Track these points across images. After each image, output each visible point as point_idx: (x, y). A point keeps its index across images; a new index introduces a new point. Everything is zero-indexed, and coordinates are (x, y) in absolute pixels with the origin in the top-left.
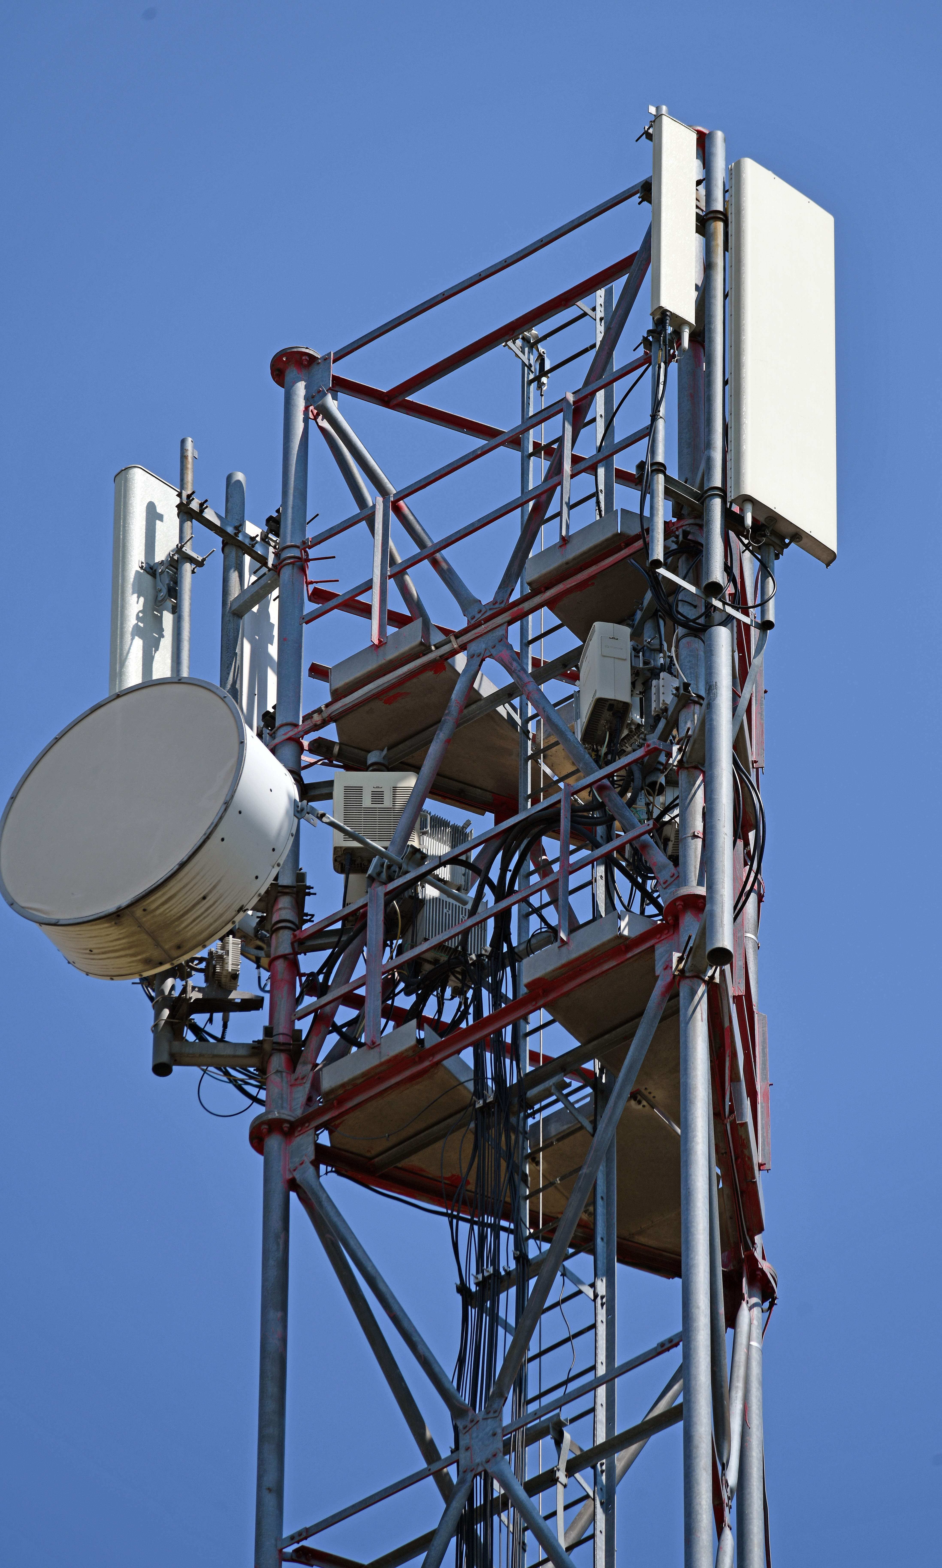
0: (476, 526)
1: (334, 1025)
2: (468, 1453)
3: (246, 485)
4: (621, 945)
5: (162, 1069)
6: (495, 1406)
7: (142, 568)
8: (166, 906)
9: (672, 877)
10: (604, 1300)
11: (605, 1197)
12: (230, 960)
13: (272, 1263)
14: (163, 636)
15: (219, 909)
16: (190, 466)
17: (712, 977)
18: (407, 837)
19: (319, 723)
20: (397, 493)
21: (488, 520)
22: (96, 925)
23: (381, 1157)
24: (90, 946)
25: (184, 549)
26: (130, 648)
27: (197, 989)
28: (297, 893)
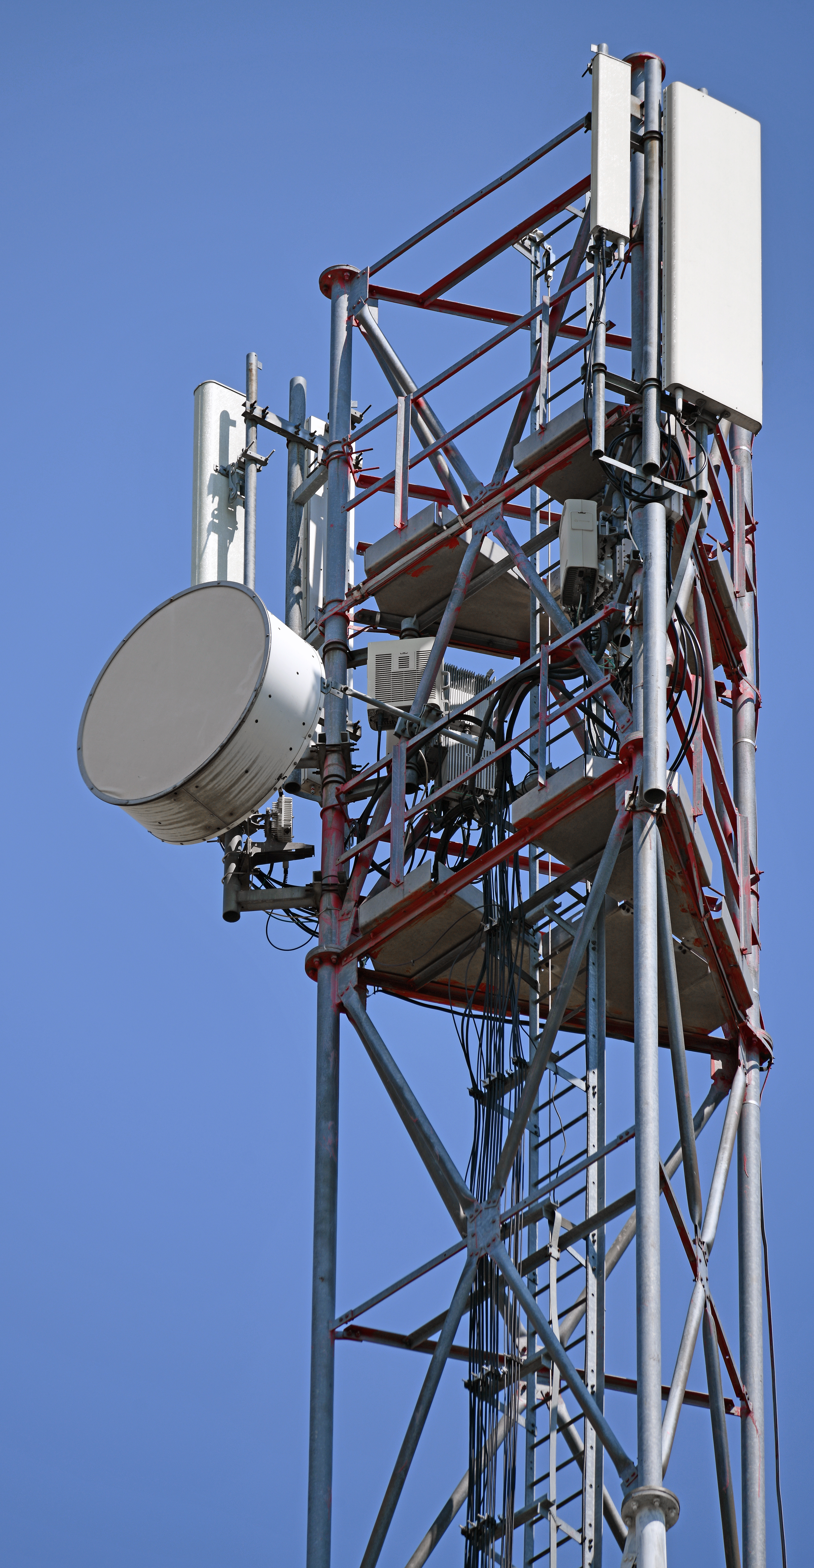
0: (476, 418)
1: (374, 864)
2: (474, 1239)
3: (307, 387)
4: (588, 786)
5: (231, 916)
6: (494, 1197)
7: (216, 471)
8: (215, 782)
9: (628, 722)
10: (596, 1090)
11: (596, 999)
12: (283, 816)
13: (323, 1079)
14: (237, 529)
15: (261, 779)
16: (254, 378)
17: (660, 809)
18: (427, 695)
19: (358, 598)
20: (418, 390)
21: (485, 413)
22: (159, 802)
23: (418, 975)
24: (159, 819)
25: (248, 453)
26: (206, 543)
27: (256, 845)
28: (343, 750)
